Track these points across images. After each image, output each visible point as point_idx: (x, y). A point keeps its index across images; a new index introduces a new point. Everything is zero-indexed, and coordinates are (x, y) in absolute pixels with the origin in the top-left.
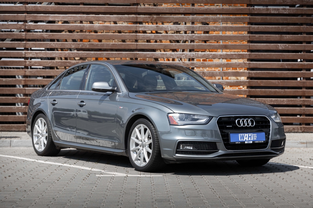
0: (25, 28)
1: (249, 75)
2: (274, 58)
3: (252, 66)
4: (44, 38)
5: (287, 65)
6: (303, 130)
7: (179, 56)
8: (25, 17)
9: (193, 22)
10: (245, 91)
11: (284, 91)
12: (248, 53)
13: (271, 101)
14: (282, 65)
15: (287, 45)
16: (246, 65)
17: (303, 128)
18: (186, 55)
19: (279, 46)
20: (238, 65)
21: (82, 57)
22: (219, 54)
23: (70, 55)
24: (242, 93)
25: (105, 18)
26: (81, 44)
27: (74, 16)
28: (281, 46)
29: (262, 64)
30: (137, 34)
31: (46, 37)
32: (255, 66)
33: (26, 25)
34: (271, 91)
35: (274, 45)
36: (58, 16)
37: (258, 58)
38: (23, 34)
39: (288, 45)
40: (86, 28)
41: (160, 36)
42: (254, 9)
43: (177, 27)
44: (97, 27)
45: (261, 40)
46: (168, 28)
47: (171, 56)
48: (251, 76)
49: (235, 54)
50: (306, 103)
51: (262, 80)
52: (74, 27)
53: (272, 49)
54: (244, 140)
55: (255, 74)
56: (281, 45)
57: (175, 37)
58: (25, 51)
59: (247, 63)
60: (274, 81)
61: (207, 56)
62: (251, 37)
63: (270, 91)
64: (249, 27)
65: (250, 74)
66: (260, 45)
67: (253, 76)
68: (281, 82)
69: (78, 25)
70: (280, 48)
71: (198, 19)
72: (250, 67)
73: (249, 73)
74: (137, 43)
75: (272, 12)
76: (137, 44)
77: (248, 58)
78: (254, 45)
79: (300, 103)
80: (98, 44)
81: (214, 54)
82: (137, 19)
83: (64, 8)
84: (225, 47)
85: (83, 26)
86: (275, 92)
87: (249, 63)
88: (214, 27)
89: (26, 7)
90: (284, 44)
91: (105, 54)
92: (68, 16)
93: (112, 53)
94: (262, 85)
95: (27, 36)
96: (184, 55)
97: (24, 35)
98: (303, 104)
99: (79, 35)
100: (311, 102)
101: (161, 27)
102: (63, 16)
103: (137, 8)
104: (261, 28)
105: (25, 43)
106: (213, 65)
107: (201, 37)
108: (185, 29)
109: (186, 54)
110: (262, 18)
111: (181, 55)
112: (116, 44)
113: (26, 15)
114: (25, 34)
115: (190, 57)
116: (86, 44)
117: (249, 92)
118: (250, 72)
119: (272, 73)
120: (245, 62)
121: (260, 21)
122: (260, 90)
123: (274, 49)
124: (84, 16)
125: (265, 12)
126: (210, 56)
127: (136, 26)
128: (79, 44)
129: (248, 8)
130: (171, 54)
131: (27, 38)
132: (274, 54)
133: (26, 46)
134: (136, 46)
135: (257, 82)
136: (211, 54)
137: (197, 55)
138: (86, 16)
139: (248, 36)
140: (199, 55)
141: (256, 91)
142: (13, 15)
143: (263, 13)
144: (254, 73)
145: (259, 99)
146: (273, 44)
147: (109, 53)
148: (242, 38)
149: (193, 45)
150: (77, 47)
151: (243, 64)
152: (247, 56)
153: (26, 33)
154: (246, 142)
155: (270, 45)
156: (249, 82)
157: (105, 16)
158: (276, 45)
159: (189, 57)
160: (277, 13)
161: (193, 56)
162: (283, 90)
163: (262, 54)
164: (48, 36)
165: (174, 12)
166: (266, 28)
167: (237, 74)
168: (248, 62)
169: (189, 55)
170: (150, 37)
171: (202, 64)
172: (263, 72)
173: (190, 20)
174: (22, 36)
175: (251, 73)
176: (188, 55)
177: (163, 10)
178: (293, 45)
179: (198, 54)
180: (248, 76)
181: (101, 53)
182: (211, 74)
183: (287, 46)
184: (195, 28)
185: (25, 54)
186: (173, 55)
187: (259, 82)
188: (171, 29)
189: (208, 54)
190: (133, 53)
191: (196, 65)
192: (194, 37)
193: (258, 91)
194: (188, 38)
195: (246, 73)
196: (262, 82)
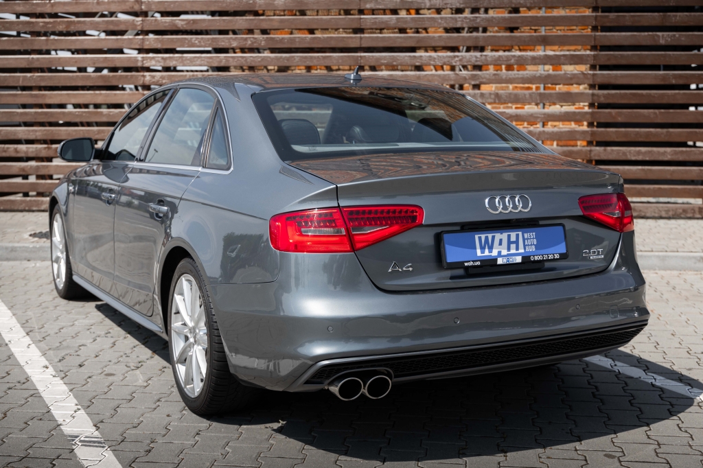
0: (141, 9)
1: (592, 99)
2: (648, 62)
3: (599, 81)
4: (176, 26)
5: (675, 76)
7: (446, 60)
10: (584, 132)
11: (667, 132)
12: (592, 53)
13: (639, 153)
14: (664, 77)
15: (677, 34)
16: (587, 78)
18: (460, 57)
19: (658, 36)
20: (571, 79)
22: (530, 56)
24: (578, 137)
26: (250, 38)
28: (663, 37)
29: (622, 76)
30: (362, 17)
31: (182, 25)
32: (606, 81)
33: (142, 3)
34: (638, 133)
35: (649, 35)
37: (613, 62)
38: (137, 21)
39: (680, 35)
41: (409, 19)
45: (621, 24)
46: (425, 3)
47: (430, 60)
48: (597, 100)
49: (564, 55)
51: (620, 110)
53: (644, 43)
55: (604, 96)
56: (663, 35)
57: (440, 21)
58: (142, 55)
59: (588, 74)
60: (645, 110)
61: (506, 61)
62: (599, 18)
63: (636, 131)
65: (595, 98)
66: (617, 35)
67: (603, 100)
68: (660, 113)
69: (242, 1)
70: (662, 42)
72: (596, 83)
73: (593, 95)
74: (362, 35)
76: (361, 38)
77: (592, 62)
78: (605, 35)
80: (283, 38)
81: (519, 56)
84: (545, 41)
86: (648, 134)
87: (594, 75)
90: (671, 34)
91: (297, 59)
93: (311, 57)
94: (620, 120)
95: (145, 24)
96: (457, 59)
97: (139, 23)
99: (247, 20)
105: (143, 39)
106: (517, 78)
108: (460, 4)
109: (462, 56)
111: (450, 59)
112: (320, 38)
114: (142, 20)
115: (469, 63)
116: (260, 39)
117: (593, 134)
118: (597, 92)
119: (642, 95)
120: (586, 72)
122: (616, 131)
123: (648, 43)
126: (511, 60)
127: (360, 0)
128: (246, 39)
130: (430, 56)
131: (146, 29)
132: (648, 54)
133: (144, 44)
134: (358, 41)
135: (610, 113)
136: (514, 56)
137: (484, 57)
139: (592, 16)
140: (489, 59)
141: (608, 132)
144: (603, 94)
145: (612, 150)
146: (646, 33)
147: (306, 57)
148: (581, 21)
149: (477, 38)
150: (242, 44)
151: (582, 76)
152: (589, 59)
153: (144, 18)
155: (639, 36)
156: (592, 114)
158: (653, 36)
159: (467, 62)
161: (476, 61)
162: (665, 130)
163: (622, 55)
164: (186, 24)
167: (567, 98)
168: (592, 72)
169: (468, 57)
170: (387, 21)
171: (493, 78)
175: (598, 96)
176: (465, 57)
178: (689, 35)
179: (486, 56)
180: (591, 101)
181: (290, 57)
182: (512, 97)
183: (677, 36)
185: (142, 61)
186: (435, 58)
187: (614, 114)
188: (431, 5)
189: (507, 57)
190: (353, 56)
191: (483, 79)
192: (478, 20)
193: (612, 132)
194: (467, 23)
195: (587, 94)
196: (620, 114)
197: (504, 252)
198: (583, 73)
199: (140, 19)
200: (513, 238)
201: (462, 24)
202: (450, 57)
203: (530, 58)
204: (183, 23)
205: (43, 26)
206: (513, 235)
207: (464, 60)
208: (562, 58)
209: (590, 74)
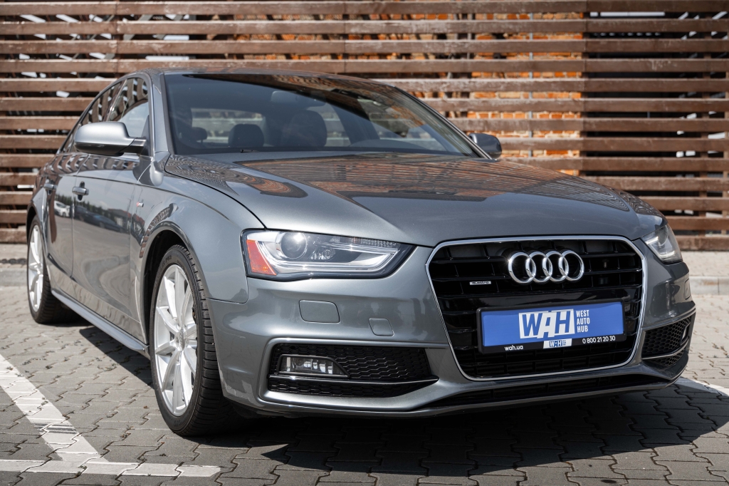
0: (117, 32)
1: (584, 127)
2: (640, 89)
3: (590, 108)
5: (668, 104)
6: (700, 245)
7: (433, 87)
8: (115, 7)
9: (464, 13)
10: (576, 161)
11: (661, 161)
12: (583, 80)
13: (633, 183)
14: (657, 104)
15: (669, 61)
16: (578, 106)
17: (700, 242)
18: (448, 84)
19: (650, 63)
20: (562, 106)
22: (520, 83)
24: (570, 166)
26: (230, 63)
27: (214, 5)
28: (655, 64)
29: (614, 103)
30: (347, 41)
31: (159, 49)
32: (597, 108)
33: (117, 25)
34: (631, 162)
35: (641, 61)
36: (183, 5)
37: (605, 89)
38: (112, 44)
39: (672, 62)
40: (241, 29)
41: (395, 44)
43: (430, 25)
44: (262, 27)
46: (411, 28)
47: (417, 86)
48: (589, 128)
49: (554, 82)
50: (709, 188)
52: (214, 27)
53: (635, 69)
54: (540, 335)
55: (596, 124)
56: (655, 62)
57: (427, 46)
59: (580, 101)
61: (495, 88)
62: (589, 44)
63: (629, 161)
65: (587, 126)
66: (609, 62)
67: (594, 128)
68: (654, 141)
69: (222, 24)
70: (654, 68)
71: (474, 7)
72: (588, 110)
73: (585, 123)
74: (347, 61)
76: (345, 64)
77: (583, 89)
78: (596, 62)
79: (696, 187)
81: (509, 83)
82: (345, 10)
84: (535, 68)
85: (234, 25)
86: (641, 163)
87: (585, 102)
90: (663, 60)
92: (204, 5)
94: (613, 148)
95: (120, 47)
96: (444, 85)
97: (114, 46)
98: (702, 189)
99: (226, 44)
100: (720, 185)
101: (396, 25)
102: (193, 5)
104: (612, 24)
105: (117, 63)
106: (507, 105)
108: (448, 29)
109: (450, 82)
111: (437, 85)
112: (303, 63)
113: (119, 3)
114: (117, 43)
115: (458, 90)
117: (585, 163)
118: (588, 119)
119: (634, 123)
120: (576, 99)
122: (609, 160)
123: (641, 69)
124: (236, 5)
126: (500, 86)
127: (345, 24)
130: (417, 83)
131: (121, 52)
132: (640, 82)
134: (343, 66)
135: (602, 141)
136: (503, 83)
137: (472, 84)
138: (241, 5)
139: (583, 42)
140: (478, 86)
141: (600, 161)
142: (91, 5)
144: (595, 122)
145: (605, 180)
146: (638, 60)
149: (465, 64)
151: (573, 103)
152: (580, 86)
153: (119, 42)
154: (547, 345)
155: (631, 62)
156: (584, 142)
157: (278, 4)
158: (645, 62)
159: (455, 88)
161: (465, 88)
162: (658, 159)
163: (613, 82)
164: (163, 48)
167: (558, 126)
168: (583, 99)
169: (456, 84)
170: (372, 46)
171: (482, 105)
173: (457, 8)
175: (590, 123)
176: (453, 84)
178: (682, 62)
179: (474, 82)
180: (582, 129)
182: (502, 124)
183: (669, 62)
184: (468, 26)
186: (422, 85)
187: (606, 143)
188: (418, 30)
189: (496, 83)
191: (471, 105)
192: (466, 46)
193: (605, 160)
194: (454, 48)
195: (579, 122)
196: (613, 142)
199: (115, 42)
201: (450, 50)
202: (438, 83)
203: (519, 85)
204: (160, 46)
205: (12, 49)
207: (452, 86)
208: (553, 85)
209: (581, 101)
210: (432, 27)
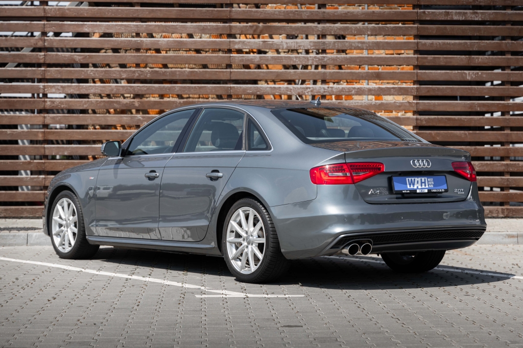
0: (44, 45)
1: (416, 123)
2: (459, 94)
3: (421, 108)
4: (75, 61)
5: (479, 105)
6: (506, 213)
7: (300, 91)
8: (43, 26)
9: (324, 34)
11: (475, 149)
12: (415, 86)
14: (471, 106)
15: (480, 72)
16: (412, 106)
17: (505, 211)
18: (312, 89)
19: (466, 74)
20: (400, 106)
21: (140, 93)
22: (367, 88)
23: (119, 89)
25: (177, 28)
26: (137, 71)
27: (125, 25)
28: (470, 75)
29: (439, 105)
31: (79, 60)
32: (426, 108)
33: (45, 40)
35: (458, 72)
37: (432, 93)
38: (40, 56)
39: (482, 73)
40: (146, 45)
41: (270, 58)
42: (424, 12)
43: (297, 43)
44: (164, 43)
45: (437, 64)
46: (282, 45)
47: (287, 90)
48: (420, 124)
49: (393, 88)
50: (511, 170)
51: (438, 132)
52: (125, 43)
53: (454, 79)
55: (426, 120)
56: (469, 73)
57: (295, 59)
58: (43, 84)
60: (458, 132)
61: (348, 92)
62: (419, 59)
64: (418, 43)
65: (419, 122)
66: (434, 73)
67: (424, 124)
68: (469, 133)
69: (132, 40)
70: (469, 78)
72: (419, 110)
73: (417, 119)
74: (232, 70)
75: (455, 18)
76: (231, 72)
77: (415, 94)
78: (425, 72)
79: (501, 169)
81: (358, 88)
82: (230, 30)
83: (108, 11)
84: (378, 77)
85: (141, 41)
87: (417, 103)
88: (359, 42)
89: (44, 9)
90: (475, 72)
91: (177, 89)
92: (116, 25)
93: (189, 87)
94: (438, 139)
95: (47, 58)
96: (309, 90)
97: (42, 57)
98: (506, 170)
99: (135, 56)
100: (520, 167)
101: (268, 43)
102: (107, 25)
103: (230, 11)
104: (436, 44)
105: (44, 70)
107: (336, 60)
108: (311, 46)
109: (313, 88)
110: (437, 28)
111: (303, 90)
112: (197, 72)
113: (46, 22)
114: (44, 55)
116: (147, 72)
118: (419, 117)
119: (454, 120)
120: (410, 101)
121: (434, 33)
123: (459, 79)
124: (142, 26)
125: (443, 18)
126: (352, 91)
127: (230, 42)
128: (134, 72)
129: (415, 10)
130: (287, 87)
131: (48, 62)
132: (458, 88)
133: (46, 75)
134: (228, 74)
135: (430, 134)
136: (354, 88)
137: (330, 89)
138: (146, 25)
139: (415, 57)
140: (334, 90)
142: (24, 24)
143: (440, 19)
144: (425, 118)
146: (456, 71)
147: (185, 87)
148: (407, 61)
149: (324, 73)
151: (408, 104)
152: (413, 91)
153: (46, 53)
155: (451, 73)
157: (177, 25)
158: (462, 73)
159: (318, 92)
160: (463, 19)
161: (324, 92)
162: (473, 147)
163: (438, 88)
164: (83, 59)
165: (292, 18)
166: (444, 44)
168: (415, 101)
170: (251, 59)
172: (440, 117)
173: (318, 30)
174: (39, 59)
175: (420, 120)
176: (316, 89)
177: (274, 14)
178: (489, 73)
179: (332, 88)
180: (415, 124)
181: (171, 87)
183: (480, 74)
184: (327, 44)
185: (44, 89)
186: (291, 89)
187: (433, 134)
188: (287, 47)
189: (349, 88)
190: (224, 87)
192: (325, 59)
194: (316, 61)
195: (412, 119)
196: (438, 135)
197: (420, 187)
198: (409, 103)
199: (43, 53)
200: (423, 181)
201: (310, 62)
202: (303, 88)
203: (367, 90)
204: (80, 58)
206: (423, 179)
208: (392, 90)
209: (414, 103)
210: (298, 45)
